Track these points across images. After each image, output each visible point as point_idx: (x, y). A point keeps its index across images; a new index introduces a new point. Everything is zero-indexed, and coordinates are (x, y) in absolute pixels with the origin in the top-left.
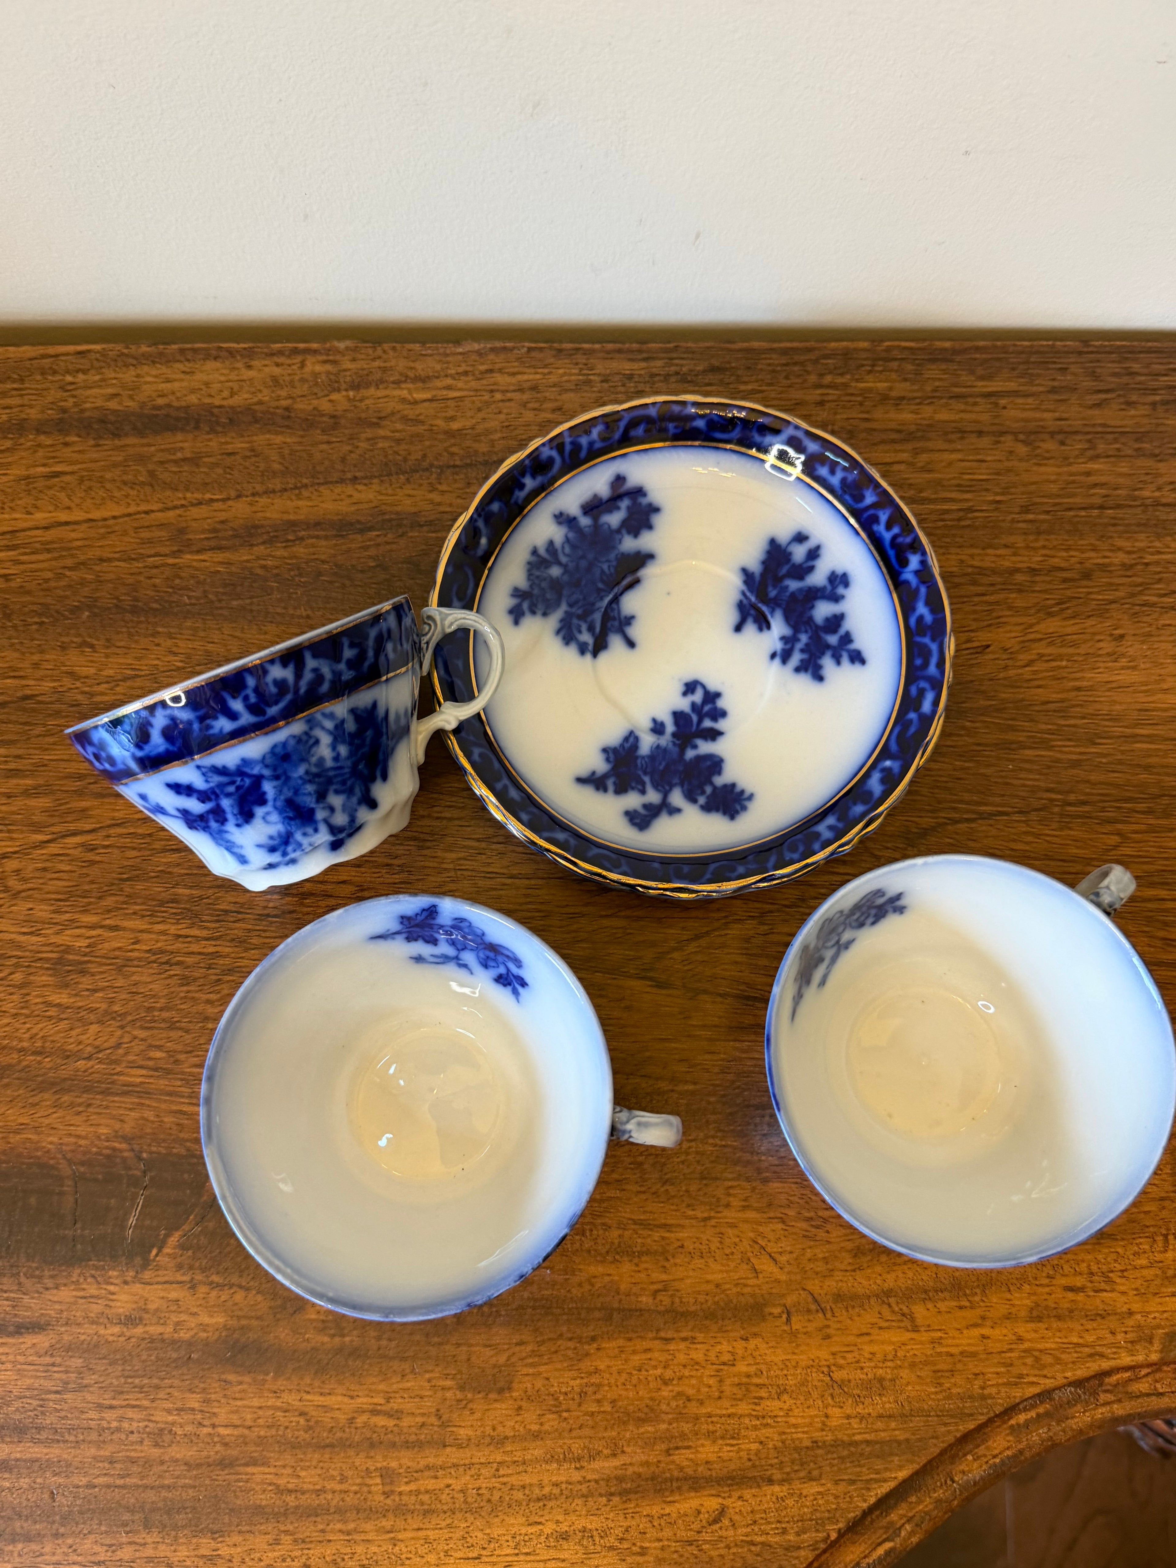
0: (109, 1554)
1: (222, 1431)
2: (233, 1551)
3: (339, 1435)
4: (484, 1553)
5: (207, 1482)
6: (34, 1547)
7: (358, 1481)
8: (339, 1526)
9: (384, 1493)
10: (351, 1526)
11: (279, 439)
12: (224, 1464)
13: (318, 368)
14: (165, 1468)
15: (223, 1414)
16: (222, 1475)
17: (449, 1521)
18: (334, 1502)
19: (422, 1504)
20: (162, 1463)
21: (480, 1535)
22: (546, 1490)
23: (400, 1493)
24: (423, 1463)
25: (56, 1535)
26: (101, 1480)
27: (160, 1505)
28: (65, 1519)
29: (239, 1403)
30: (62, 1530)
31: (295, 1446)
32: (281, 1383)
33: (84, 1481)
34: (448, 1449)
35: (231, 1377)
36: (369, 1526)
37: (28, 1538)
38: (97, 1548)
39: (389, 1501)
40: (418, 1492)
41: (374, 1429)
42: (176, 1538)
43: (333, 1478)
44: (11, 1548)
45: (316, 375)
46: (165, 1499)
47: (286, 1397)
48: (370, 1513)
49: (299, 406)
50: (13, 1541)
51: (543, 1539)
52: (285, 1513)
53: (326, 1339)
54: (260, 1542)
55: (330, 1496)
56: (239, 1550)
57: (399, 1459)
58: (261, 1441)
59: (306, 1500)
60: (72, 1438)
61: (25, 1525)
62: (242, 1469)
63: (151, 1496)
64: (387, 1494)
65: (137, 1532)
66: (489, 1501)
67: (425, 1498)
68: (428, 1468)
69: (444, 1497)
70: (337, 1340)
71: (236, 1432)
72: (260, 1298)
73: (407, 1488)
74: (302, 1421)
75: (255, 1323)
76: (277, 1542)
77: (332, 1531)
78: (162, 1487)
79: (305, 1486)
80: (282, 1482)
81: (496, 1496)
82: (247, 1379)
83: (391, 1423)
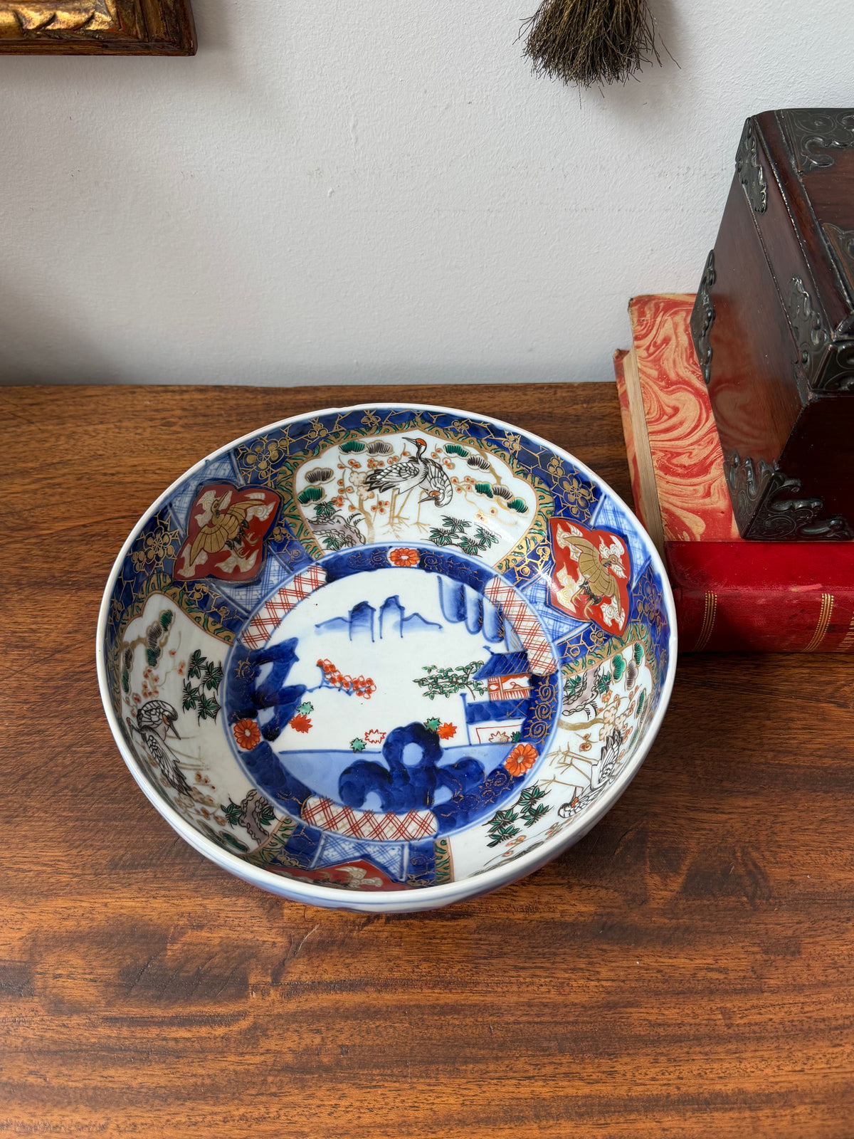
0: (536, 1071)
1: (604, 983)
2: (625, 1068)
3: (687, 985)
4: (805, 1067)
5: (600, 1019)
6: (482, 1067)
7: (707, 1017)
8: (698, 1049)
9: (726, 1025)
10: (707, 1049)
11: (548, 426)
12: (610, 1006)
13: (564, 395)
14: (568, 1009)
15: (604, 972)
16: (610, 1014)
17: (776, 1044)
18: (692, 1032)
19: (755, 1032)
20: (566, 1006)
21: (800, 1054)
22: (840, 1022)
23: (738, 1025)
24: (749, 1004)
25: (497, 1058)
26: (524, 1018)
27: (569, 1035)
28: (502, 1046)
29: (614, 964)
30: (500, 1054)
31: (657, 993)
32: (640, 951)
33: (512, 1019)
34: (765, 994)
35: (605, 947)
36: (720, 1049)
37: (476, 1060)
38: (527, 1067)
39: (730, 1031)
40: (750, 1024)
41: (711, 981)
42: (583, 1059)
43: (688, 1015)
44: (464, 1067)
45: (564, 398)
46: (571, 1032)
47: (646, 960)
48: (720, 1040)
49: (557, 411)
50: (466, 1063)
51: (845, 1056)
52: (656, 1041)
53: (666, 921)
54: (644, 1061)
55: (688, 1028)
56: (629, 1067)
57: (732, 1001)
58: (633, 990)
59: (671, 1031)
60: (499, 990)
61: (473, 1051)
62: (623, 1010)
63: (560, 1030)
64: (729, 1026)
65: (554, 1055)
66: (801, 1030)
67: (756, 1028)
68: (753, 1007)
69: (769, 1027)
70: (674, 921)
71: (614, 984)
72: (616, 894)
73: (742, 1022)
74: (659, 976)
75: (616, 911)
76: (656, 1061)
77: (694, 1053)
78: (568, 1023)
79: (670, 1022)
80: (652, 1018)
81: (806, 1027)
82: (616, 948)
83: (722, 976)
